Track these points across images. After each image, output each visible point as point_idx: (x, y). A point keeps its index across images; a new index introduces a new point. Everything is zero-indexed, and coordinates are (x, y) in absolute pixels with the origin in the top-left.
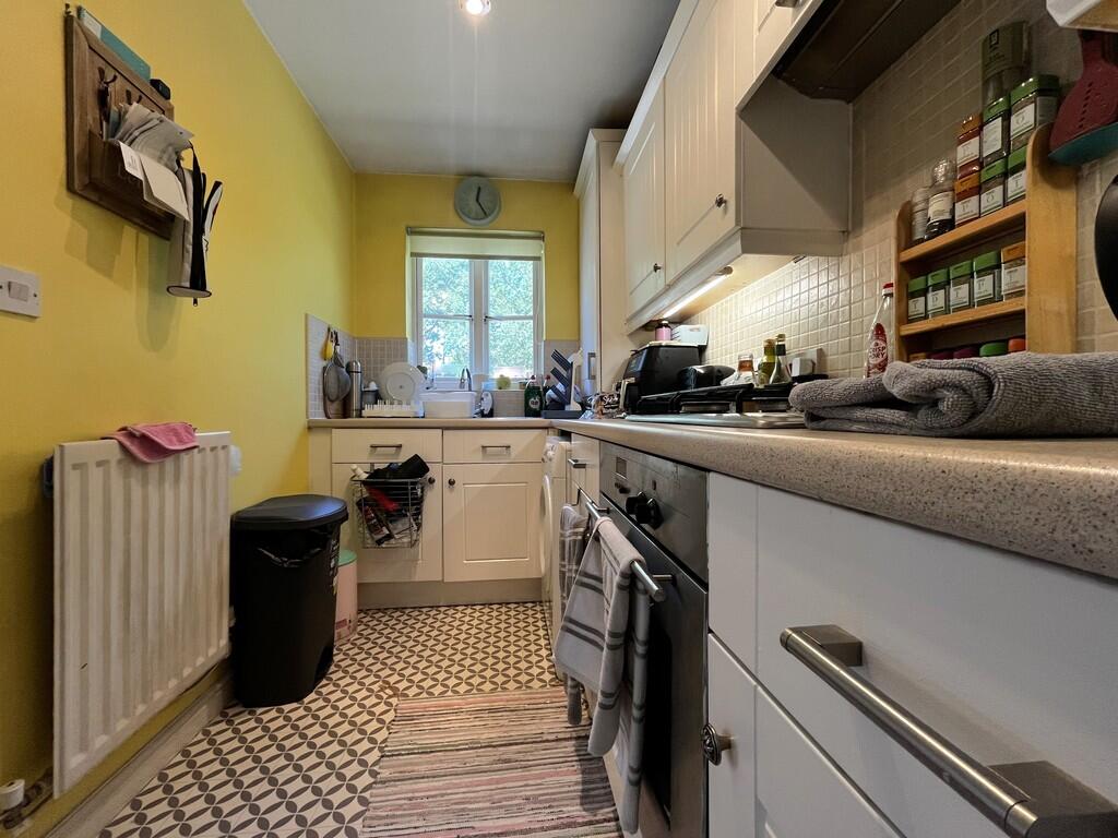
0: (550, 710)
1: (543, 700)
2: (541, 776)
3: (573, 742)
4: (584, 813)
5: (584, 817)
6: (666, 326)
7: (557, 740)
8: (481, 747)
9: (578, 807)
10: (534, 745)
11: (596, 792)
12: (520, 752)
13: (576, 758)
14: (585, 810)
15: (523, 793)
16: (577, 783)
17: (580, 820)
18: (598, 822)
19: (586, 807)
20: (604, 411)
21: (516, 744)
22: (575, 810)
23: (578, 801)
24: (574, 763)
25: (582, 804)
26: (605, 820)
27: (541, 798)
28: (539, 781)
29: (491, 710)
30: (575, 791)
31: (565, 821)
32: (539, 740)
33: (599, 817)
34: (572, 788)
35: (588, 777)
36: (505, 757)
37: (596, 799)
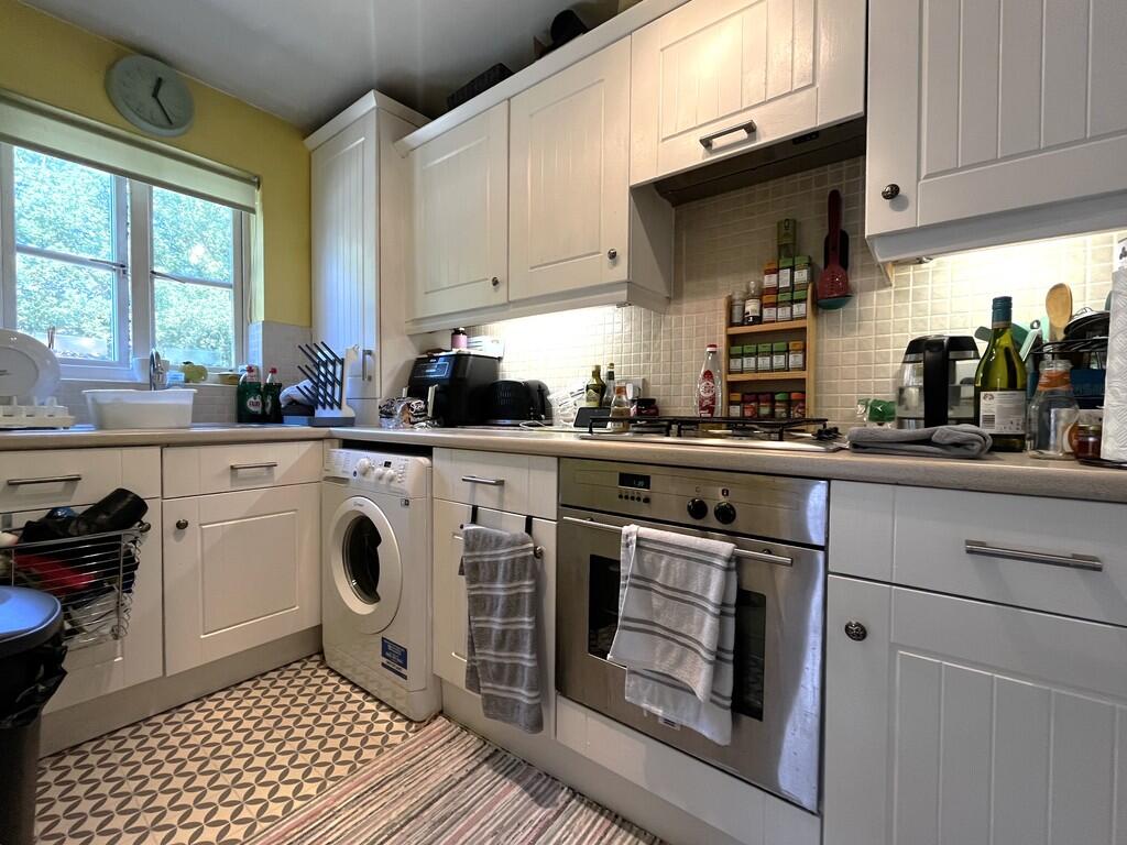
0: (436, 753)
1: (419, 749)
2: (489, 808)
3: (485, 766)
4: (549, 809)
5: (551, 812)
6: (463, 333)
7: (470, 773)
8: (402, 827)
9: (540, 809)
10: (454, 790)
11: (542, 789)
12: (447, 804)
13: (501, 776)
14: (547, 806)
15: (487, 832)
16: (521, 794)
17: (551, 816)
18: (564, 808)
19: (545, 803)
20: (412, 420)
21: (436, 800)
22: (539, 813)
23: (535, 805)
24: (503, 781)
25: (540, 805)
26: (567, 803)
27: (505, 825)
28: (490, 814)
29: (373, 789)
30: (525, 800)
31: (540, 825)
32: (452, 785)
33: (562, 804)
34: (521, 800)
35: (525, 783)
36: (436, 818)
37: (547, 793)
